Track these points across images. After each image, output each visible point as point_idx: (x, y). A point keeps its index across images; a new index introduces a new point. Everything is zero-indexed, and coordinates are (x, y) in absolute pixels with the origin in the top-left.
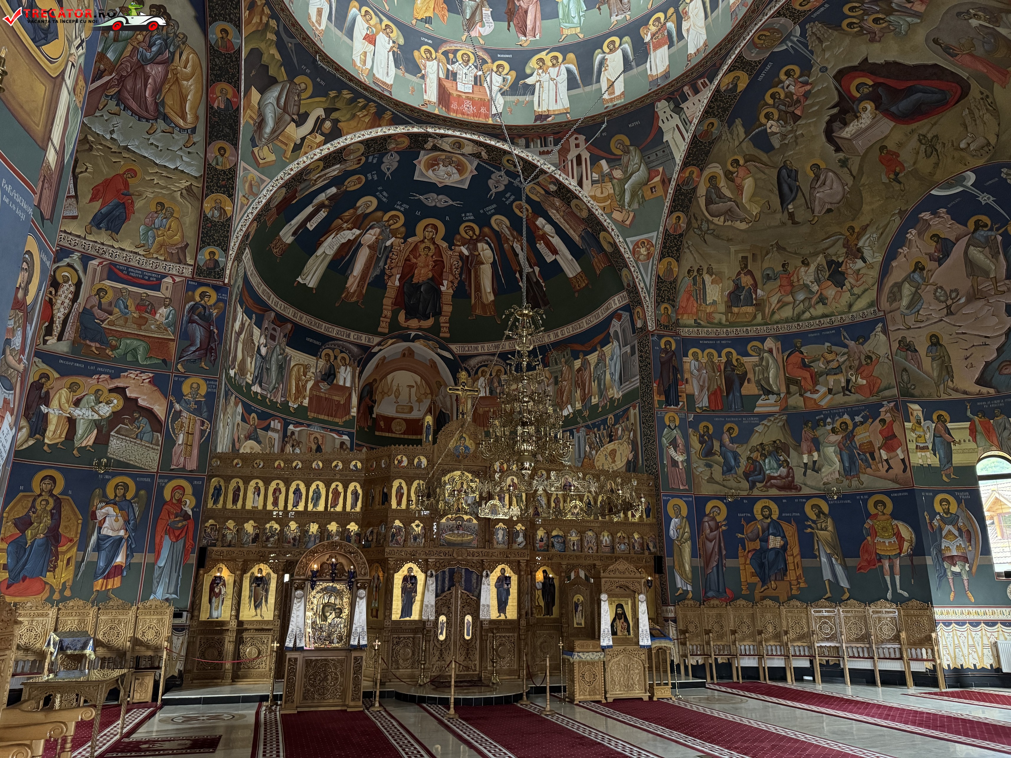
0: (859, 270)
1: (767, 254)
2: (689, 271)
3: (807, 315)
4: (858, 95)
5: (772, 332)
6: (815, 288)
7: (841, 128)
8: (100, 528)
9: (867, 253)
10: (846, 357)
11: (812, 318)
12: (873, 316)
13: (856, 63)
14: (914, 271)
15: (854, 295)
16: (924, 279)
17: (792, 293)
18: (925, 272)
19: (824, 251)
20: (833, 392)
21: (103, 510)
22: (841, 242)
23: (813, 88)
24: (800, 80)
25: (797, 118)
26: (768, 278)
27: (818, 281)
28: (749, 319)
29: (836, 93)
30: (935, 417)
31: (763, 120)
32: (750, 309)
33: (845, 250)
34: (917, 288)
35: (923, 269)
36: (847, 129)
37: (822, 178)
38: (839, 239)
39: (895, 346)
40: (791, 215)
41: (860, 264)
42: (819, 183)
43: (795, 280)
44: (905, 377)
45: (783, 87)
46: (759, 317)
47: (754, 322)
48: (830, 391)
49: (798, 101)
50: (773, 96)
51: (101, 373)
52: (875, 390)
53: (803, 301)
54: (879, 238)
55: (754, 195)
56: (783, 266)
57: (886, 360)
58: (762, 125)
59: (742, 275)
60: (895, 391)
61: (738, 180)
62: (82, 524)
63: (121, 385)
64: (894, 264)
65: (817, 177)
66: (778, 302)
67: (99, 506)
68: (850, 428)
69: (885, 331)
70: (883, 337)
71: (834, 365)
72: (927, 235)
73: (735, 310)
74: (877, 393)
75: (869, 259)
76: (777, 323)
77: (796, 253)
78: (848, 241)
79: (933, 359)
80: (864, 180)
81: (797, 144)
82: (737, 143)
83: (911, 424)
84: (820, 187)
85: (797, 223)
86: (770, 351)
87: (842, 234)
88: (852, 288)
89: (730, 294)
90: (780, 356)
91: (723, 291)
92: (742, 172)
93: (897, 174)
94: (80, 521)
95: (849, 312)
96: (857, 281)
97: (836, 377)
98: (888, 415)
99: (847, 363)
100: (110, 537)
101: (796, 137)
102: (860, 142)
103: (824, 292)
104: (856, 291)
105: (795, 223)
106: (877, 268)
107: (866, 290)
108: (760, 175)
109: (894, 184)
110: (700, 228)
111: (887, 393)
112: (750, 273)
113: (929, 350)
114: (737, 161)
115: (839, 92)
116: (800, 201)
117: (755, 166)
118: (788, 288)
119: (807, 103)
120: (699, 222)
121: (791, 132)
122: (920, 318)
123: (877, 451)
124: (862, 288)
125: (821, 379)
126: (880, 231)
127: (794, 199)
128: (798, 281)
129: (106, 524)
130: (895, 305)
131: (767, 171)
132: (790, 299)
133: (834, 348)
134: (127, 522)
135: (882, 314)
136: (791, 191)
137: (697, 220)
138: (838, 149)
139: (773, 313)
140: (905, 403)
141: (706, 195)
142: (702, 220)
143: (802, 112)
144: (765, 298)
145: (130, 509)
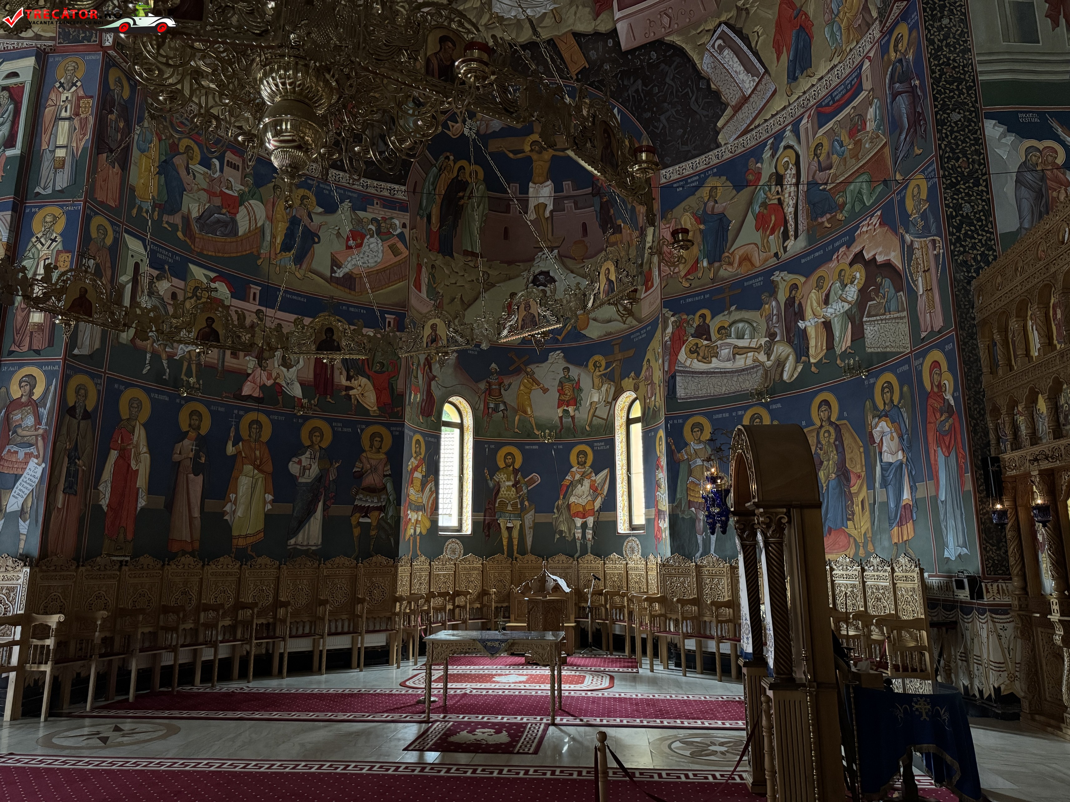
8: (881, 453)
21: (878, 429)
51: (837, 249)
62: (864, 452)
63: (857, 250)
67: (874, 423)
94: (862, 450)
100: (891, 464)
129: (884, 448)
134: (901, 437)
145: (901, 418)
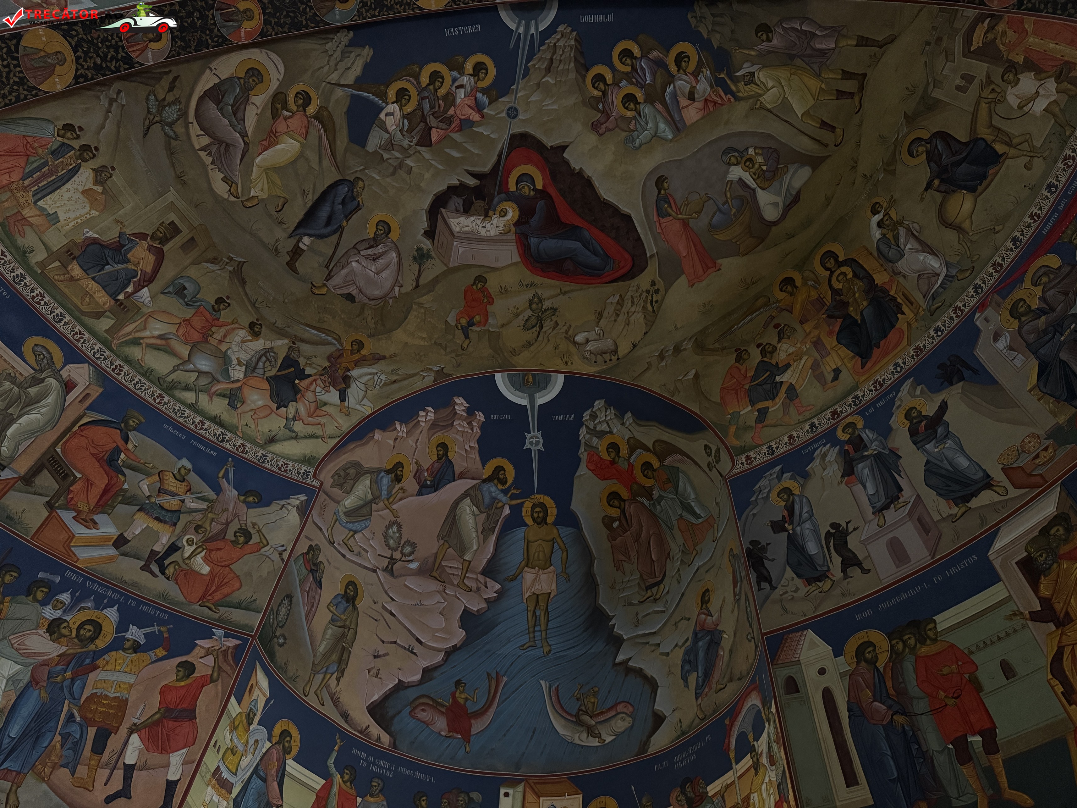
0: (325, 404)
1: (213, 261)
2: (68, 127)
3: (189, 397)
4: (512, 187)
5: (104, 364)
6: (238, 373)
7: (457, 211)
9: (354, 392)
10: (204, 506)
11: (193, 407)
12: (299, 478)
13: (550, 142)
14: (388, 472)
15: (291, 430)
16: (389, 495)
17: (194, 347)
18: (398, 486)
19: (295, 339)
20: (125, 548)
22: (329, 349)
23: (479, 124)
24: (479, 95)
25: (425, 141)
26: (180, 292)
27: (251, 368)
28: (82, 308)
29: (494, 159)
30: (277, 730)
31: (391, 94)
32: (102, 298)
33: (327, 364)
34: (375, 499)
35: (398, 479)
36: (462, 219)
37: (379, 249)
38: (329, 343)
39: (303, 547)
40: (296, 252)
41: (333, 396)
42: (369, 252)
43: (218, 336)
44: (283, 611)
45: (454, 80)
46: (105, 324)
47: (89, 321)
48: (120, 542)
49: (448, 121)
50: (435, 76)
52: (217, 596)
53: (201, 373)
54: (386, 384)
55: (278, 170)
56: (219, 301)
57: (276, 557)
58: (383, 96)
59: (145, 244)
60: (255, 620)
61: (281, 126)
64: (378, 435)
65: (375, 242)
66: (160, 337)
68: (101, 643)
69: (304, 511)
70: (293, 518)
71: (171, 503)
72: (438, 437)
73: (76, 271)
74: (218, 604)
75: (352, 400)
76: (127, 360)
77: (253, 305)
78: (341, 356)
79: (333, 621)
80: (426, 300)
81: (393, 174)
82: (334, 77)
83: (238, 710)
84: (366, 257)
85: (295, 270)
86: (68, 386)
87: (339, 340)
88: (294, 419)
89: (94, 241)
90: (81, 409)
91: (88, 222)
92: (297, 122)
93: (471, 324)
95: (262, 447)
96: (310, 416)
97: (156, 526)
98: (210, 660)
99: (198, 516)
101: (401, 165)
102: (461, 250)
103: (247, 391)
104: (298, 427)
105: (291, 265)
106: (355, 420)
107: (313, 436)
108: (313, 156)
109: (459, 333)
110: (161, 105)
111: (237, 616)
112: (160, 256)
113: (334, 603)
114: (307, 100)
115: (499, 161)
116: (326, 247)
117: (320, 138)
118: (196, 336)
119: (456, 136)
120: (170, 98)
121: (404, 150)
122: (351, 542)
123: (123, 731)
124: (310, 430)
125: (121, 509)
126: (395, 378)
127: (321, 237)
128: (221, 341)
130: (336, 492)
131: (326, 162)
132: (184, 351)
133: (193, 477)
135: (317, 484)
136: (329, 222)
137: (171, 89)
138: (430, 234)
139: (136, 342)
140: (256, 657)
141: (222, 82)
142: (177, 101)
143: (438, 142)
144: (145, 310)
